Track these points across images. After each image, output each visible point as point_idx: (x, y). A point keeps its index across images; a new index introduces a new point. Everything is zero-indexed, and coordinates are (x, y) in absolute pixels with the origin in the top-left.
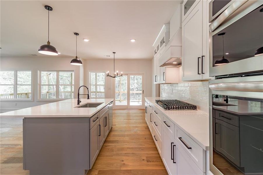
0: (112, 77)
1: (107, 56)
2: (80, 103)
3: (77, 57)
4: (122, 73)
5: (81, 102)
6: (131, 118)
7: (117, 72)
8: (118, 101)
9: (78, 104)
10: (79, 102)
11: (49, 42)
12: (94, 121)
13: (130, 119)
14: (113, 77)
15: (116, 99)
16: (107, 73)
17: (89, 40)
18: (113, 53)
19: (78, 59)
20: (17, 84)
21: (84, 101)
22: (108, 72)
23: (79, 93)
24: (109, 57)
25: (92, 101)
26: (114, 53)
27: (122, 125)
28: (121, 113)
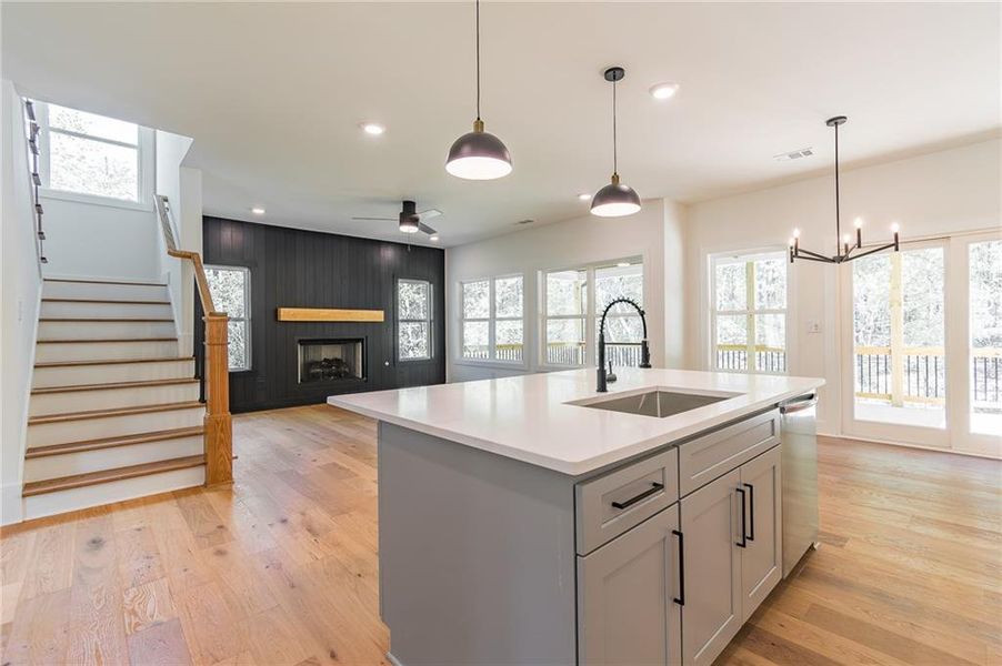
0: (826, 260)
1: (792, 156)
2: (609, 386)
3: (615, 178)
4: (895, 228)
5: (613, 379)
6: (979, 525)
7: (858, 223)
8: (882, 397)
9: (602, 388)
10: (604, 381)
11: (479, 124)
12: (615, 505)
13: (972, 531)
14: (833, 261)
15: (857, 387)
16: (792, 243)
17: (677, 86)
18: (829, 122)
19: (624, 187)
20: (494, 317)
21: (630, 379)
22: (797, 233)
23: (602, 337)
24: (805, 163)
25: (671, 379)
26: (835, 121)
27: (890, 557)
28: (894, 473)
